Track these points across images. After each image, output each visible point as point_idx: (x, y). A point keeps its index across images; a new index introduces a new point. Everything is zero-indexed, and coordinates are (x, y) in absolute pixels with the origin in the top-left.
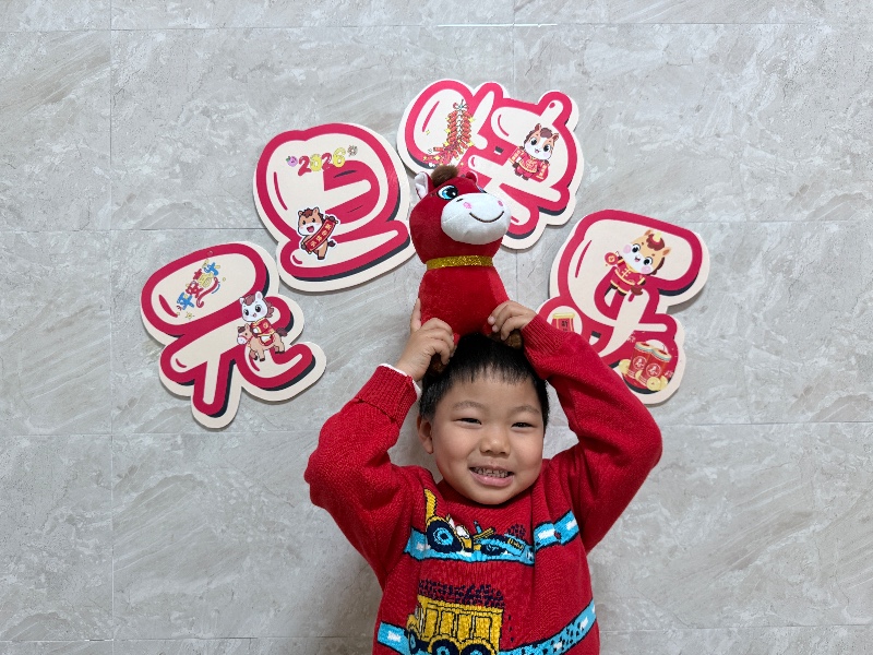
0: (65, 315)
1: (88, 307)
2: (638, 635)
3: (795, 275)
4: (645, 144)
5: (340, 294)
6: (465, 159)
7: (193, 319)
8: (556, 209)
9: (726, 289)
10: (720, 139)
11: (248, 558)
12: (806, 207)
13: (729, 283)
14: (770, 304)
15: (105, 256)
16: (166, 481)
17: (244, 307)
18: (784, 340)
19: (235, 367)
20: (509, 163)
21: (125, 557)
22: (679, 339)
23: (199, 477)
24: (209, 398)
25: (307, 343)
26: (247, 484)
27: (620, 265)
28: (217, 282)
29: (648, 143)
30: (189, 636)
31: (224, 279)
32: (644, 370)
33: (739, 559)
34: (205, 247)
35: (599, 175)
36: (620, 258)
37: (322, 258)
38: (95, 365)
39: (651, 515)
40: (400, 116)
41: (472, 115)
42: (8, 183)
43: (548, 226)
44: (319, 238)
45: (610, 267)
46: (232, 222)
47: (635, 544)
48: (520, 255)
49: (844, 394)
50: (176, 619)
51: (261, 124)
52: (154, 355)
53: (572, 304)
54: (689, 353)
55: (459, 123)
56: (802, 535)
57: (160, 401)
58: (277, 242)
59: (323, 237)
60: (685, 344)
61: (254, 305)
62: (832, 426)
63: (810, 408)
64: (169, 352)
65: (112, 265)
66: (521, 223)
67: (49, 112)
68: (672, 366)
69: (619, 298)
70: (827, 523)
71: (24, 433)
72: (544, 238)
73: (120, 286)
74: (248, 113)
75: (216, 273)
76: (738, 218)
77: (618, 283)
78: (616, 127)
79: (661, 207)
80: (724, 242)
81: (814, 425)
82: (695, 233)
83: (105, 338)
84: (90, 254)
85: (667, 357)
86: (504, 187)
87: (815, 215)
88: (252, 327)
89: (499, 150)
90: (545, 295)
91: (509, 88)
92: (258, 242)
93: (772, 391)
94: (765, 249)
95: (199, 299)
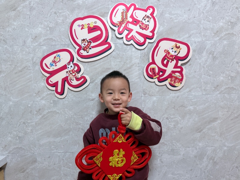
0: (20, 69)
1: (26, 67)
2: (173, 150)
3: (215, 55)
4: (175, 20)
5: (93, 62)
6: (126, 25)
7: (54, 69)
8: (151, 38)
9: (196, 59)
10: (195, 18)
11: (71, 132)
12: (218, 36)
13: (197, 57)
14: (208, 63)
15: (30, 53)
16: (49, 112)
17: (68, 66)
18: (211, 72)
19: (66, 82)
20: (138, 26)
21: (39, 132)
22: (184, 73)
23: (57, 111)
24: (59, 90)
25: (85, 76)
26: (70, 113)
27: (168, 53)
28: (60, 60)
29: (176, 19)
30: (57, 152)
31: (62, 59)
32: (174, 81)
33: (199, 130)
34: (57, 50)
35: (163, 28)
36: (168, 51)
37: (88, 52)
38: (29, 82)
39: (176, 119)
40: (108, 13)
41: (128, 12)
42: (2, 33)
43: (149, 43)
44: (87, 47)
45: (165, 53)
46: (63, 43)
47: (172, 126)
48: (141, 51)
49: (227, 87)
50: (53, 148)
51: (71, 16)
52: (44, 79)
53: (155, 64)
54: (186, 76)
55: (124, 15)
56: (215, 124)
57: (46, 91)
58: (76, 48)
59: (88, 47)
60: (185, 74)
61: (70, 65)
62: (224, 95)
63: (218, 91)
64: (48, 78)
65: (32, 55)
66: (141, 42)
67: (13, 13)
68: (182, 80)
69: (168, 62)
70: (222, 120)
71: (10, 100)
72: (148, 46)
73: (34, 61)
74: (67, 13)
75: (60, 57)
76: (200, 40)
77: (168, 58)
78: (167, 15)
79: (179, 37)
80: (196, 46)
81: (219, 95)
82: (188, 44)
83: (31, 75)
84: (26, 52)
85: (180, 78)
86: (137, 32)
87: (220, 39)
88: (70, 71)
89: (135, 22)
90: (148, 62)
91: (138, 5)
92: (71, 48)
93: (208, 86)
94: (207, 48)
95: (56, 64)
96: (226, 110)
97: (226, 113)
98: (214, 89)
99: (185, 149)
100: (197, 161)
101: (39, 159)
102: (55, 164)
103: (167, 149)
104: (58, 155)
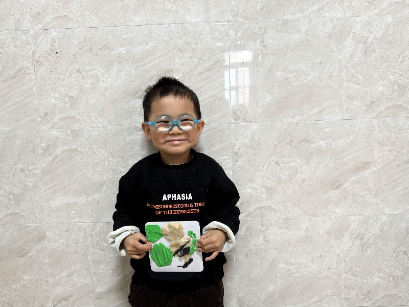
96: (387, 148)
97: (388, 153)
98: (365, 108)
99: (310, 219)
100: (331, 241)
101: (48, 234)
102: (77, 243)
103: (276, 218)
104: (83, 227)
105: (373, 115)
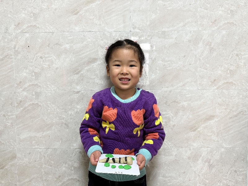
96: (224, 107)
97: (224, 110)
98: (211, 83)
99: (178, 150)
100: (190, 163)
101: (18, 155)
102: (35, 161)
104: (39, 151)
105: (215, 87)
